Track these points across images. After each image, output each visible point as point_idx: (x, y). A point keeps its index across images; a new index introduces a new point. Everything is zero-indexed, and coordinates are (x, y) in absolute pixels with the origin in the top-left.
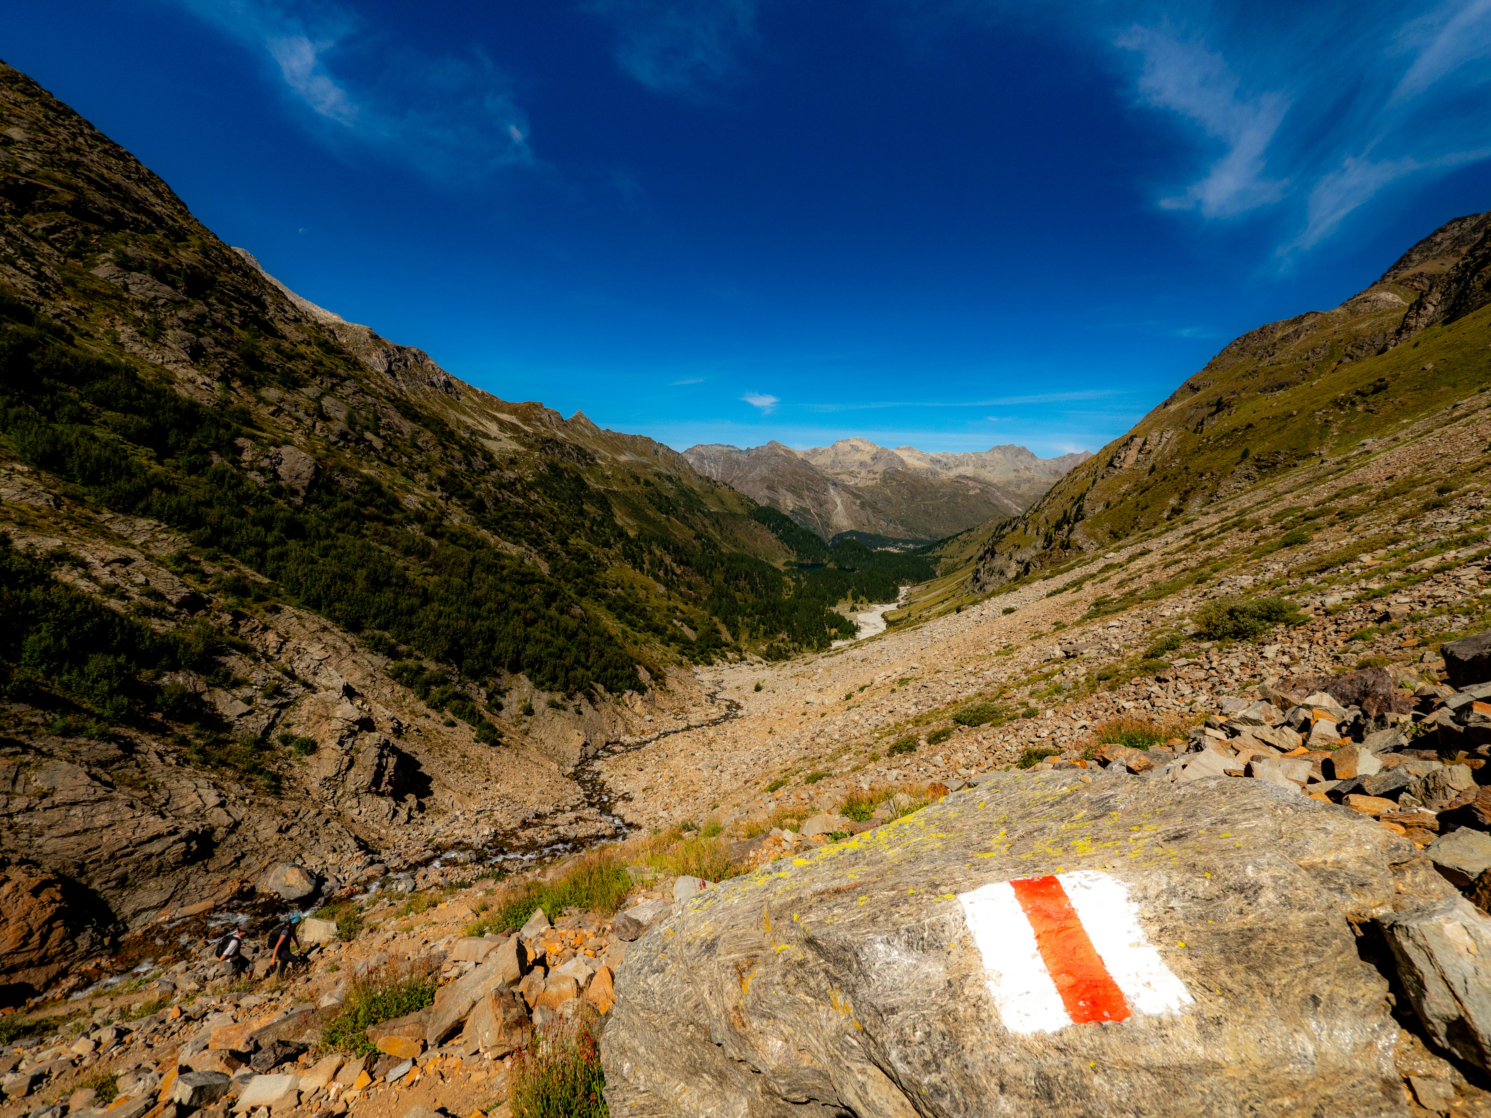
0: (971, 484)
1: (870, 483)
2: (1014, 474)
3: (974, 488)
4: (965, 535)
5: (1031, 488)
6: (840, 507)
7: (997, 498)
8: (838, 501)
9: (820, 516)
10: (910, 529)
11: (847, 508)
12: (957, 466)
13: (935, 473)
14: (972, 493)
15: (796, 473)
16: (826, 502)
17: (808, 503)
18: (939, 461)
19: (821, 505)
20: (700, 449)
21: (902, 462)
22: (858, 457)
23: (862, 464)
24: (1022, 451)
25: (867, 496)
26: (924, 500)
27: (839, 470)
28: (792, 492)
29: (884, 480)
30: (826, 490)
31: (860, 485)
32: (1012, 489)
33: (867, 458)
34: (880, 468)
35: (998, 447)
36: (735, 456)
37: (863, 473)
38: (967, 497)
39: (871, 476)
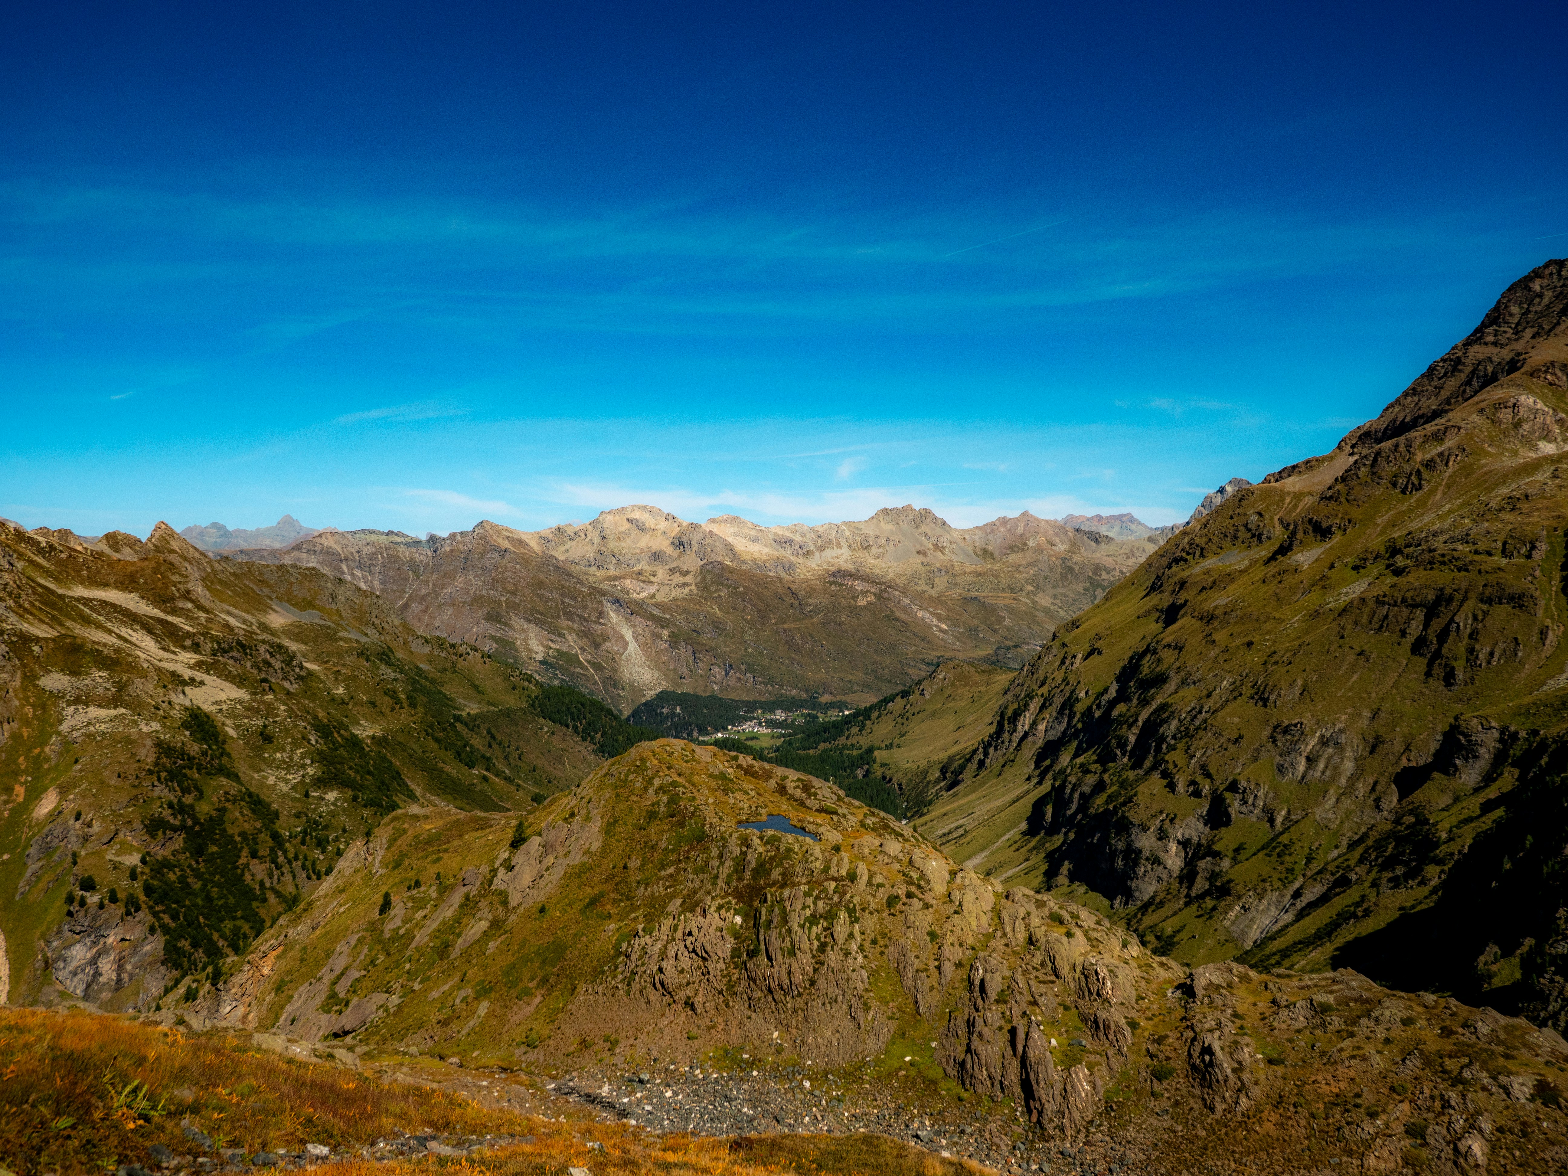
0: (858, 585)
1: (677, 593)
2: (920, 559)
3: (865, 593)
4: (900, 702)
5: (951, 585)
6: (633, 646)
7: (905, 609)
8: (627, 633)
9: (597, 666)
10: (770, 681)
11: (645, 647)
12: (821, 549)
13: (789, 567)
14: (862, 602)
15: (540, 584)
16: (606, 638)
17: (571, 643)
18: (790, 542)
19: (597, 646)
20: (328, 542)
21: (729, 548)
22: (645, 542)
23: (656, 556)
24: (924, 515)
25: (680, 620)
26: (782, 621)
27: (613, 572)
28: (539, 623)
29: (704, 586)
30: (601, 614)
31: (661, 598)
32: (922, 586)
33: (664, 545)
34: (691, 562)
35: (885, 511)
36: (405, 553)
37: (662, 574)
38: (855, 611)
39: (678, 579)
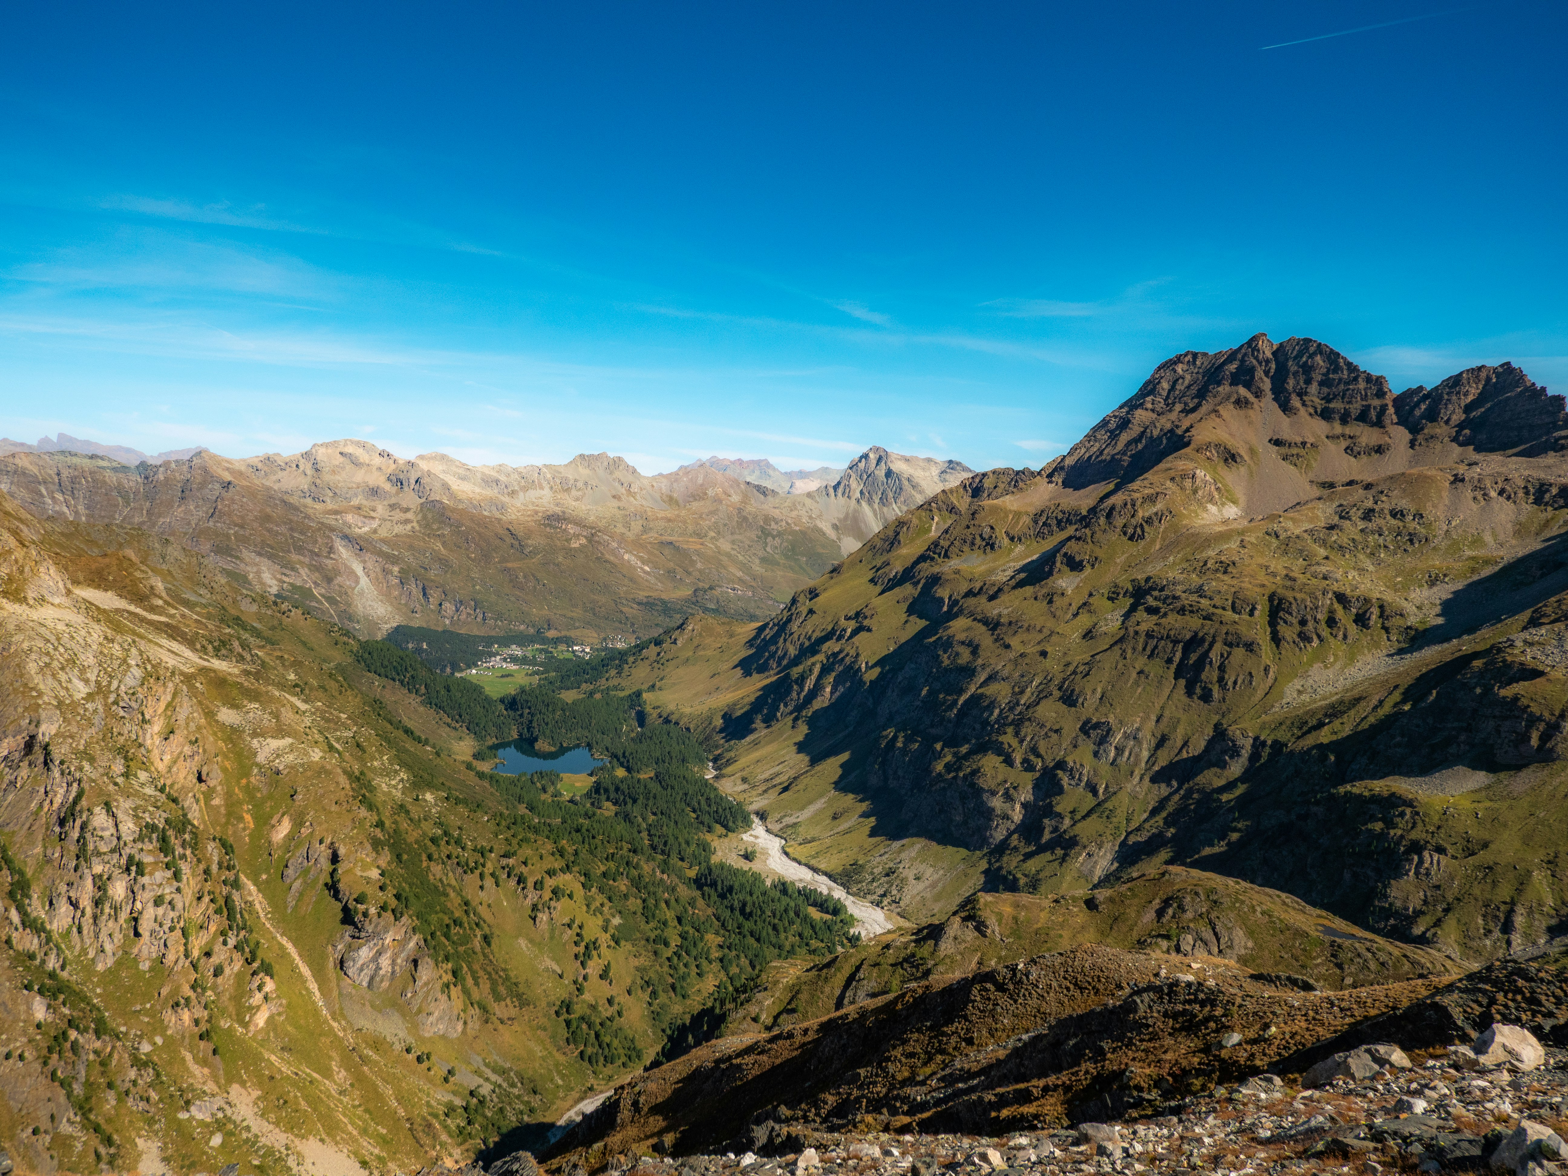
0: (572, 529)
1: (399, 529)
2: (616, 503)
3: (577, 536)
5: (645, 530)
6: (364, 581)
7: (613, 552)
8: (358, 568)
9: (331, 600)
10: (499, 616)
11: (376, 582)
12: (525, 489)
13: (502, 508)
14: (575, 544)
15: (268, 518)
16: (337, 572)
17: (304, 577)
18: (497, 482)
19: (329, 580)
20: (23, 462)
21: (446, 487)
22: (360, 476)
23: (374, 492)
24: (617, 463)
25: (409, 557)
26: (503, 560)
27: (330, 505)
28: (271, 557)
29: (425, 524)
30: (331, 550)
31: (383, 533)
32: (620, 529)
33: (379, 480)
34: (411, 499)
35: (582, 456)
36: (111, 478)
37: (381, 509)
38: (571, 553)
39: (398, 515)
